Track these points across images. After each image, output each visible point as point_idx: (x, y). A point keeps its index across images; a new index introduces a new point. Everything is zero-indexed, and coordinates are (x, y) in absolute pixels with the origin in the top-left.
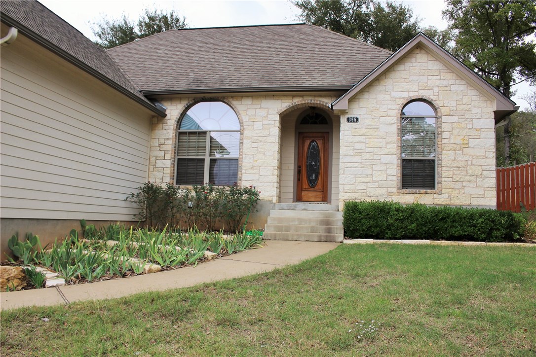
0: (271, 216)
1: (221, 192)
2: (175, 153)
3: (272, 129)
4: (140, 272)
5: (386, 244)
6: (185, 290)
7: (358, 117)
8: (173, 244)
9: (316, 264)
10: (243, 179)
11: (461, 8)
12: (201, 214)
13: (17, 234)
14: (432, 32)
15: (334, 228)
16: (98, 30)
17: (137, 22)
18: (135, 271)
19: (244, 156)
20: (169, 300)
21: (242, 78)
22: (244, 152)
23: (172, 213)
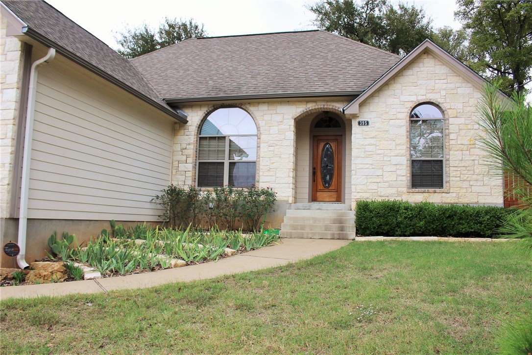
0: (287, 215)
1: (240, 194)
2: (196, 157)
3: (287, 133)
4: (167, 266)
5: (395, 241)
6: (208, 281)
7: (369, 120)
8: (195, 242)
9: (327, 258)
10: (261, 181)
11: (473, 9)
12: (221, 214)
13: (55, 233)
14: (447, 32)
15: (347, 226)
16: (121, 38)
17: (158, 30)
18: (162, 266)
19: (261, 159)
20: (194, 289)
21: (259, 85)
22: (261, 156)
23: (194, 214)
